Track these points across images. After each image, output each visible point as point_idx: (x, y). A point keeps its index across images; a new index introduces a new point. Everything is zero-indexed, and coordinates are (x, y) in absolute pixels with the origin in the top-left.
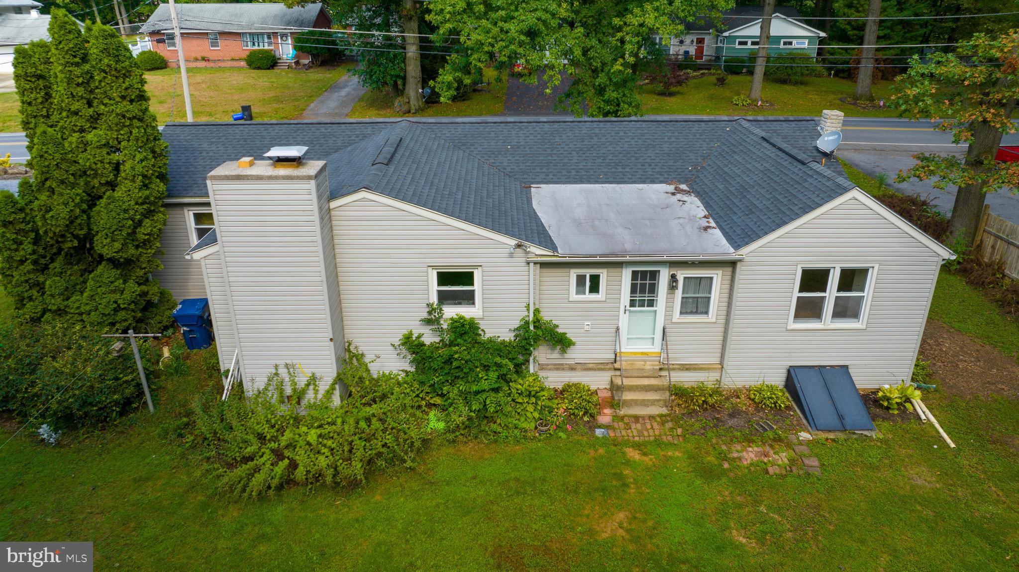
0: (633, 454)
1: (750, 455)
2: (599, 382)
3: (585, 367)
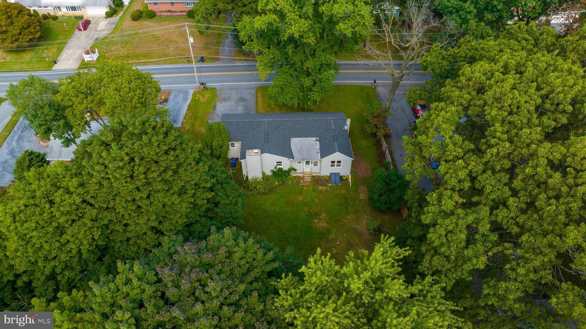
0: (305, 188)
1: (321, 188)
2: (301, 175)
3: (299, 173)
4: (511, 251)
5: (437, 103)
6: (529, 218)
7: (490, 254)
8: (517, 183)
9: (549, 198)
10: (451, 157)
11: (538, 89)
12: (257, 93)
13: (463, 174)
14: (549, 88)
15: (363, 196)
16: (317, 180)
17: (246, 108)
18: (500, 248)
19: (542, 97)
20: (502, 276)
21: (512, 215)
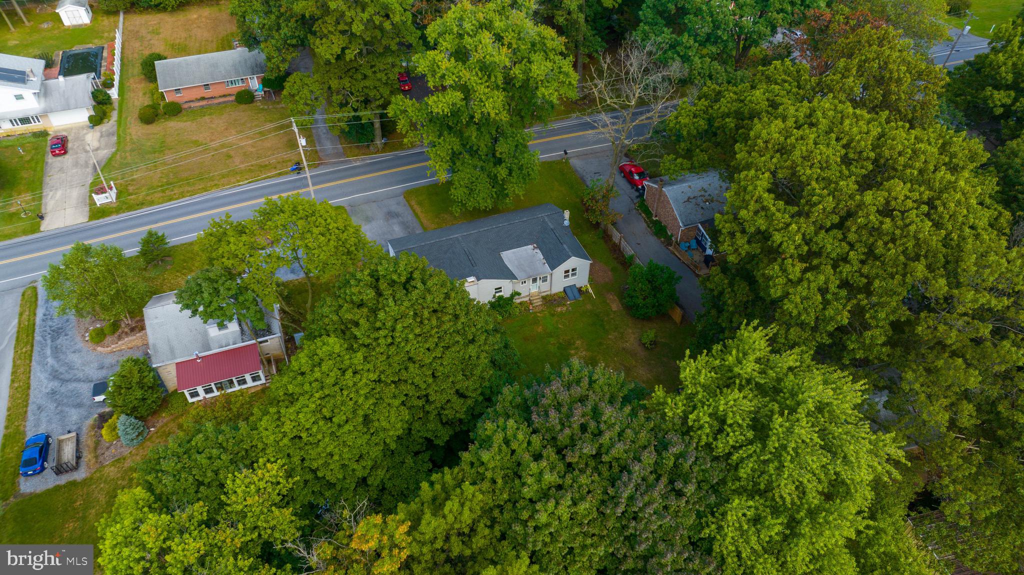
0: (539, 314)
2: (528, 299)
3: (525, 297)
4: (865, 302)
5: (746, 172)
6: (872, 267)
7: (849, 308)
8: (852, 237)
9: (886, 244)
10: (781, 225)
11: (838, 139)
12: (408, 201)
13: (798, 238)
14: (847, 138)
15: (615, 306)
16: (549, 301)
17: (404, 225)
18: (855, 302)
19: (844, 147)
20: (866, 327)
21: (855, 268)
